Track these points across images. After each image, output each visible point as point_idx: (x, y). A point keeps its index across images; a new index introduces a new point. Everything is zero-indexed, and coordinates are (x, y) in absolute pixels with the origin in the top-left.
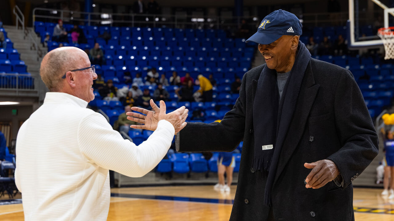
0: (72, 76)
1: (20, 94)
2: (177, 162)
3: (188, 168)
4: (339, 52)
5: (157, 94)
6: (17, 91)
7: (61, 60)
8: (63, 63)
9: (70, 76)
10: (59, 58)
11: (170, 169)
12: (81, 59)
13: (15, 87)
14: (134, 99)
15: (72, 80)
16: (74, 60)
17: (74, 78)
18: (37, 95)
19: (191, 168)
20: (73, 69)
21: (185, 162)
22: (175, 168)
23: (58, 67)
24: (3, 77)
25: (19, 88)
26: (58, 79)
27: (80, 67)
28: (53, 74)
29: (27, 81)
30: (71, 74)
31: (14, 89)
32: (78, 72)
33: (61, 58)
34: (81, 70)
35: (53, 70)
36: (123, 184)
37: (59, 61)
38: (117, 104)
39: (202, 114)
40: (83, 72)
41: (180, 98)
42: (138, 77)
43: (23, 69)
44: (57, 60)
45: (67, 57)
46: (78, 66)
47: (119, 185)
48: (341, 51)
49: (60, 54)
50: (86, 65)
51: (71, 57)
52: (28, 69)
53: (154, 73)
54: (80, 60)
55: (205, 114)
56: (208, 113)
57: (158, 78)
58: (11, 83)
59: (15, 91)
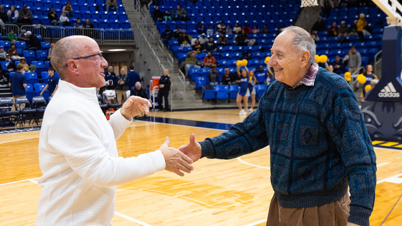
0: (75, 64)
1: (122, 44)
2: (219, 91)
3: (227, 96)
4: (363, 5)
5: (220, 41)
6: (119, 42)
7: (65, 48)
8: (67, 51)
9: (73, 64)
10: (63, 46)
11: (214, 97)
12: (86, 47)
13: (118, 39)
14: (201, 45)
15: (76, 68)
16: (78, 48)
17: (78, 66)
18: (135, 44)
19: (229, 96)
20: (76, 57)
21: (225, 91)
22: (218, 96)
23: (62, 55)
24: (111, 32)
25: (121, 39)
26: (63, 66)
27: (85, 55)
28: (57, 61)
29: (128, 34)
30: (73, 62)
31: (117, 40)
32: (82, 60)
33: (65, 47)
34: (86, 58)
35: (57, 58)
36: (174, 108)
37: (63, 49)
38: (189, 49)
39: (250, 54)
40: (88, 60)
41: (237, 43)
42: (211, 29)
43: (128, 25)
44: (61, 48)
45: (71, 46)
46: (82, 54)
47: (171, 110)
48: (365, 4)
49: (65, 42)
50: (92, 53)
51: (75, 45)
52: (131, 26)
53: (222, 26)
54: (85, 49)
55: (252, 55)
56: (254, 54)
57: (225, 29)
58: (117, 35)
59: (118, 42)
